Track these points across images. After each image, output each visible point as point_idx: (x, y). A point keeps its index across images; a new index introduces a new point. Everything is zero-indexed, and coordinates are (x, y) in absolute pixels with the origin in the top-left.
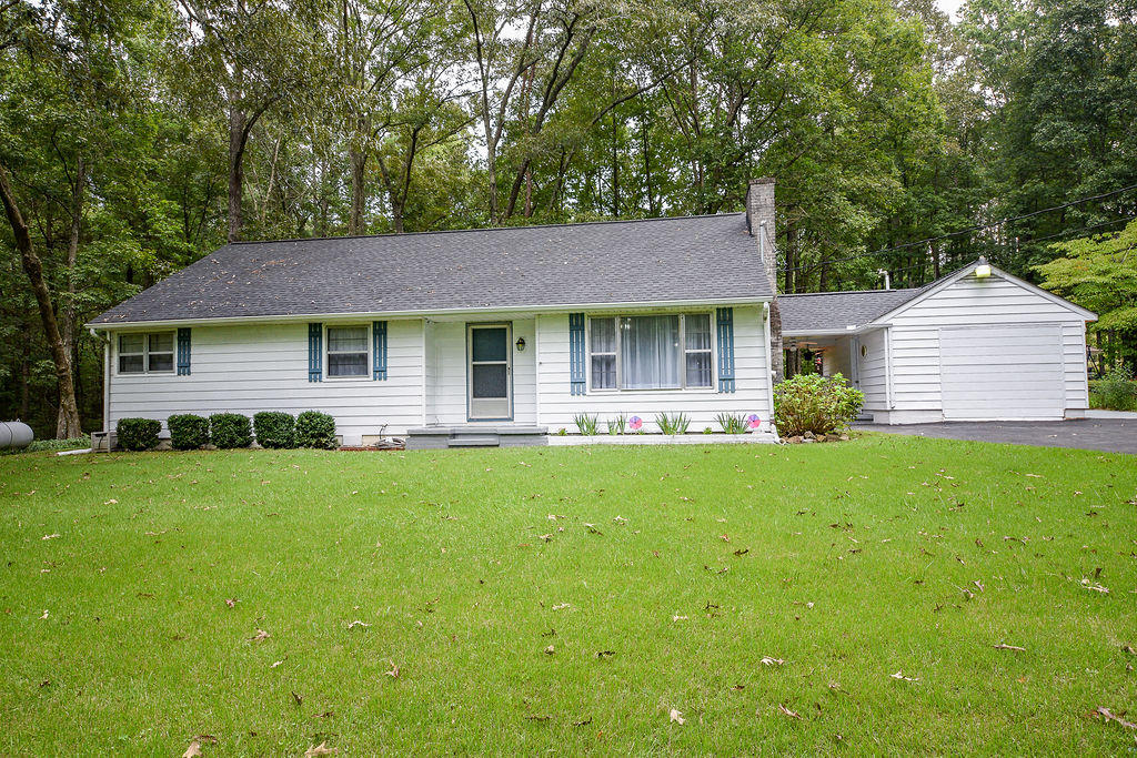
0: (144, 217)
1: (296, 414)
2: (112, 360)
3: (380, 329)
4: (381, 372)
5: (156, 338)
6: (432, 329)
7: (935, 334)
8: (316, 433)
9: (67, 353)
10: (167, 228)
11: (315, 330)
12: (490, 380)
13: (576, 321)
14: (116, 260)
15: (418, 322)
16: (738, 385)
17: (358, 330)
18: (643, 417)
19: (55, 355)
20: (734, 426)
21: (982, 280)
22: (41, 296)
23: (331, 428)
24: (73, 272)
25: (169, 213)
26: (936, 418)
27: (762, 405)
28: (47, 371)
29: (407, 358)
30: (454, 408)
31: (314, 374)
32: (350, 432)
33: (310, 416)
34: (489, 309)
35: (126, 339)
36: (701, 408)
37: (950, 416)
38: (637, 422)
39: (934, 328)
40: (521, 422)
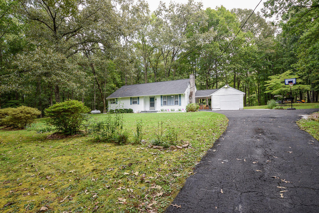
0: (115, 78)
1: (128, 109)
2: (109, 102)
3: (138, 98)
4: (138, 104)
5: (114, 100)
6: (145, 98)
7: (219, 97)
8: (130, 111)
9: (104, 101)
10: (118, 80)
11: (131, 98)
12: (152, 105)
13: (161, 96)
14: (111, 87)
15: (143, 97)
16: (181, 105)
17: (136, 98)
18: (169, 109)
19: (103, 102)
20: (180, 110)
21: (226, 88)
22: (101, 93)
23: (132, 111)
24: (105, 89)
25: (119, 77)
26: (219, 110)
27: (184, 107)
28: (102, 104)
29: (141, 102)
30: (148, 108)
31: (131, 104)
32: (135, 111)
33: (130, 109)
34: (152, 95)
35: (111, 100)
36: (176, 108)
37: (221, 109)
38: (168, 110)
39: (219, 96)
40: (156, 110)
